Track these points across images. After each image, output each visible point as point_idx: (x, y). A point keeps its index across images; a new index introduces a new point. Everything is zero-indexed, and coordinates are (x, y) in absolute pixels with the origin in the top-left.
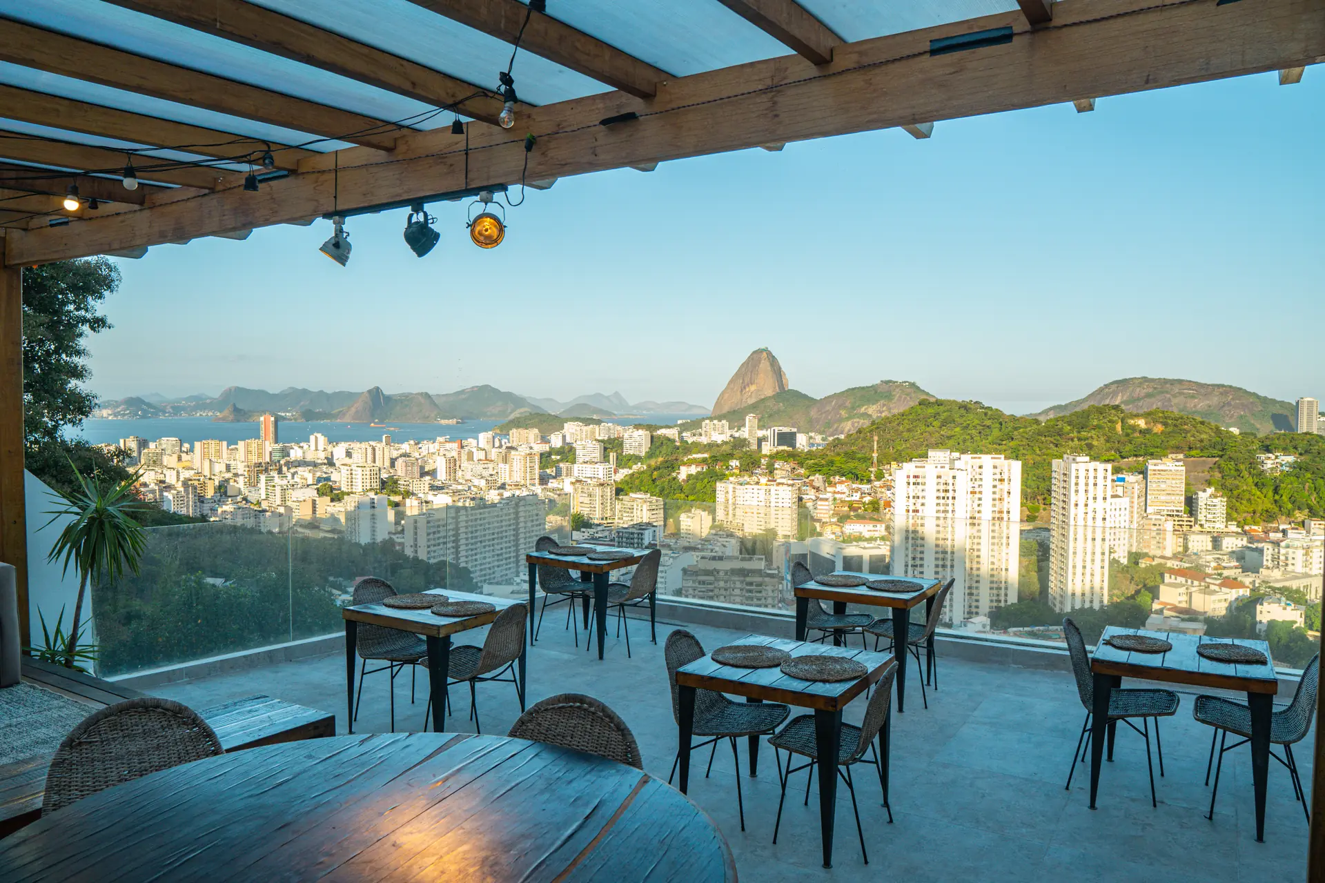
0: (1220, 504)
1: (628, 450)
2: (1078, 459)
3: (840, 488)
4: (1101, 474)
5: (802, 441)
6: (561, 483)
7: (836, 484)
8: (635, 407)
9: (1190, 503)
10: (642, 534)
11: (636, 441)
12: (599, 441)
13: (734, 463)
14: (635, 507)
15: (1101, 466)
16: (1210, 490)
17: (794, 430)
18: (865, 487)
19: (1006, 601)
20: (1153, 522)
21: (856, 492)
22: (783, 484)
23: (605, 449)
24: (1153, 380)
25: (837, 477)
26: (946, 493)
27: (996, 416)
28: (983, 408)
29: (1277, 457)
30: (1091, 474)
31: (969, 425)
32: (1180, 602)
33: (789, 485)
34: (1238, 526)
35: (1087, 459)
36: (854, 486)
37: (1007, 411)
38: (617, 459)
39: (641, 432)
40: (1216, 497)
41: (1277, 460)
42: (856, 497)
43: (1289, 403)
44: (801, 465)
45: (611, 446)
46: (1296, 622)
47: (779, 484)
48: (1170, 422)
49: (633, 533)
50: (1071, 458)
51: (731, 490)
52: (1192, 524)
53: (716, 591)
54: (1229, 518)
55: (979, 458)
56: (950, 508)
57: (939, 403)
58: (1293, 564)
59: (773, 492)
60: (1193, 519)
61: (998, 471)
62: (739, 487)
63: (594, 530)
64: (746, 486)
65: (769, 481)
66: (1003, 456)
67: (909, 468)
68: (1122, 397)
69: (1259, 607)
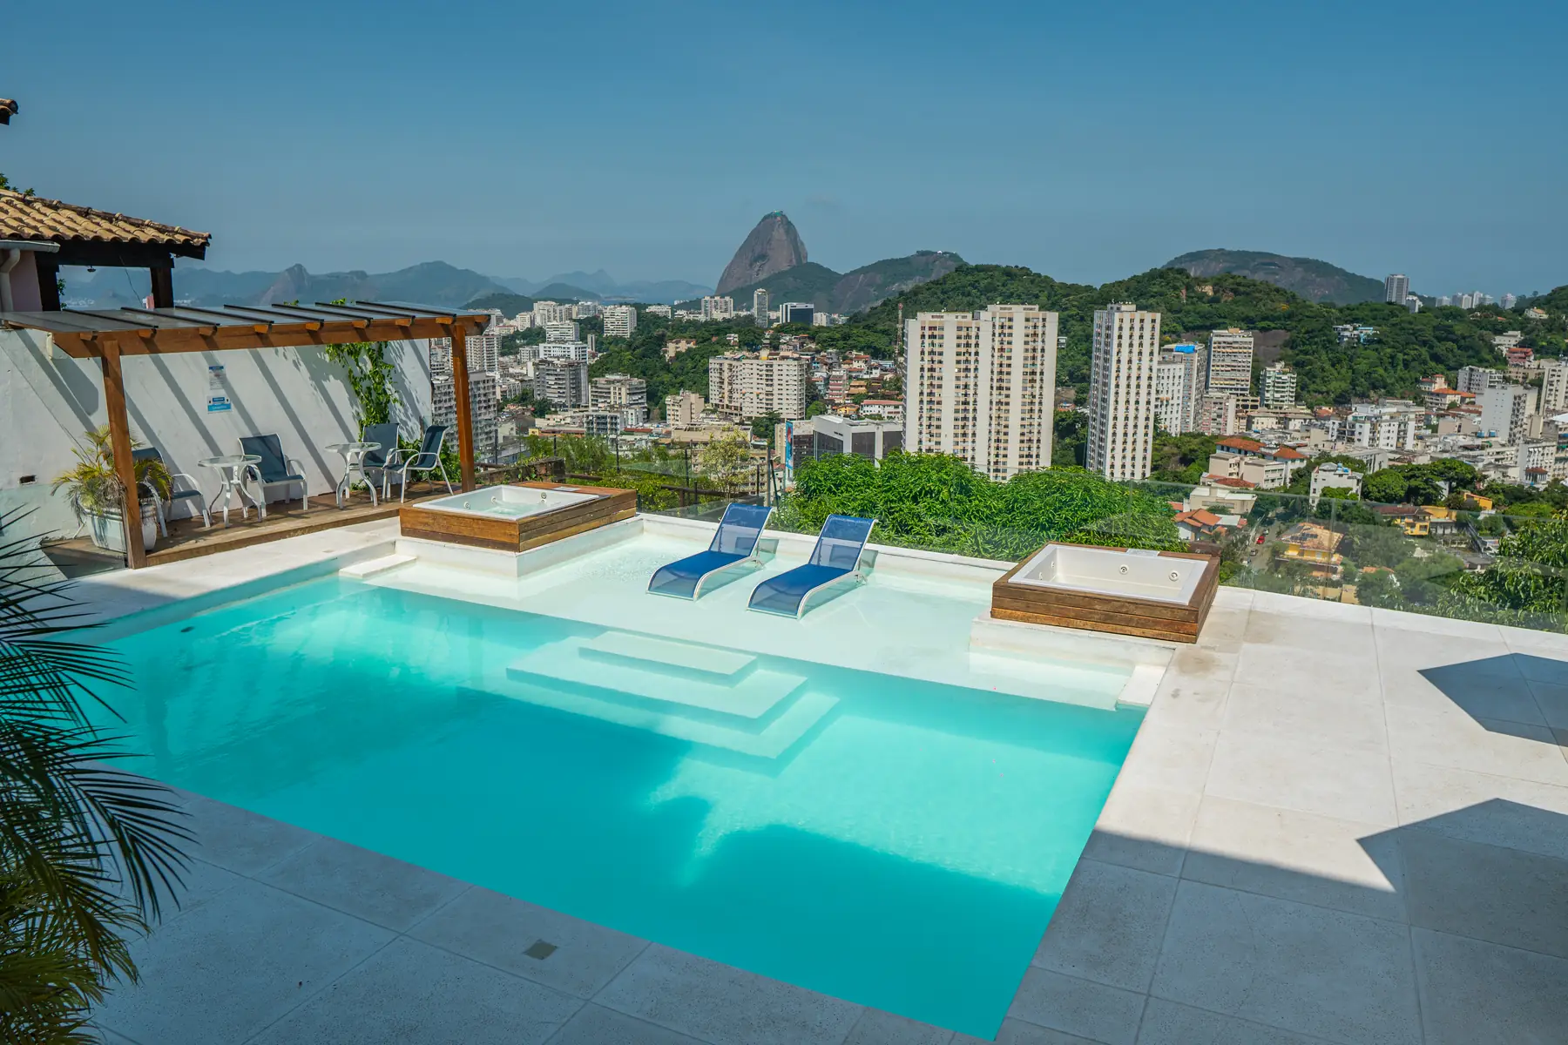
0: (1290, 378)
1: (610, 331)
2: (1124, 308)
3: (855, 365)
4: (1147, 324)
5: (820, 319)
6: (525, 368)
7: (852, 360)
8: (623, 286)
9: (1257, 379)
10: (616, 419)
11: (619, 320)
12: (575, 320)
13: (732, 338)
14: (612, 390)
15: (1148, 316)
16: (1279, 366)
17: (811, 306)
18: (888, 364)
20: (1215, 400)
21: (876, 369)
22: (787, 358)
23: (583, 329)
24: (1230, 253)
25: (854, 352)
26: (968, 348)
27: (1047, 282)
28: (1028, 275)
29: (1355, 328)
30: (1137, 322)
31: (1012, 294)
32: (1231, 474)
33: (795, 359)
34: (1307, 407)
35: (1134, 308)
36: (873, 362)
38: (595, 341)
39: (624, 308)
40: (1284, 373)
41: (1355, 332)
42: (876, 374)
44: (812, 338)
45: (591, 325)
46: (1351, 489)
47: (784, 358)
49: (605, 417)
50: (1116, 308)
51: (726, 367)
52: (1257, 403)
54: (1298, 398)
55: (1010, 308)
58: (1359, 440)
59: (775, 368)
60: (1258, 398)
61: (1031, 324)
62: (734, 363)
63: (561, 417)
64: (744, 361)
65: (770, 354)
66: (1037, 307)
67: (925, 318)
69: (1313, 475)
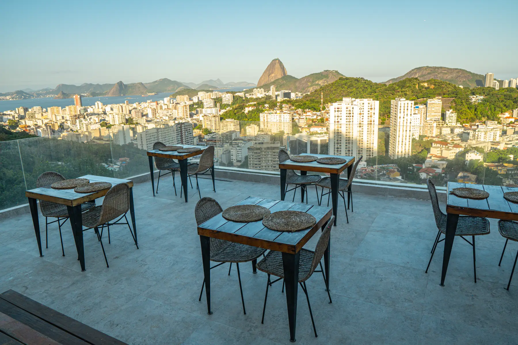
0: (455, 116)
1: (224, 102)
2: (401, 99)
3: (308, 114)
4: (410, 105)
5: (293, 96)
6: (198, 117)
7: (307, 112)
8: (226, 85)
9: (443, 116)
10: (231, 135)
11: (227, 98)
12: (212, 99)
13: (267, 105)
14: (228, 125)
15: (410, 102)
16: (451, 110)
17: (290, 91)
18: (318, 113)
19: (373, 155)
20: (429, 123)
21: (315, 115)
22: (286, 113)
23: (215, 102)
24: (431, 67)
25: (307, 110)
26: (350, 114)
27: (369, 83)
28: (364, 80)
29: (477, 97)
30: (406, 105)
31: (358, 87)
32: (438, 154)
33: (288, 113)
34: (461, 124)
35: (405, 99)
36: (314, 113)
37: (374, 81)
38: (220, 106)
39: (229, 94)
40: (453, 113)
41: (477, 98)
42: (315, 117)
43: (483, 75)
44: (293, 105)
45: (217, 101)
46: (480, 160)
47: (285, 113)
48: (437, 84)
49: (227, 135)
50: (398, 99)
51: (265, 116)
52: (444, 124)
53: (261, 156)
54: (457, 121)
55: (363, 100)
56: (351, 120)
57: (347, 79)
58: (480, 138)
59: (282, 116)
60: (444, 122)
61: (370, 105)
62: (268, 115)
63: (213, 135)
64: (272, 114)
65: (280, 112)
66: (372, 99)
67: (335, 105)
68: (419, 74)
69: (467, 155)
